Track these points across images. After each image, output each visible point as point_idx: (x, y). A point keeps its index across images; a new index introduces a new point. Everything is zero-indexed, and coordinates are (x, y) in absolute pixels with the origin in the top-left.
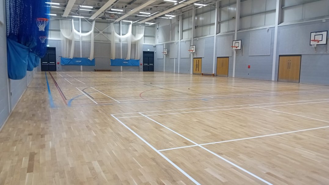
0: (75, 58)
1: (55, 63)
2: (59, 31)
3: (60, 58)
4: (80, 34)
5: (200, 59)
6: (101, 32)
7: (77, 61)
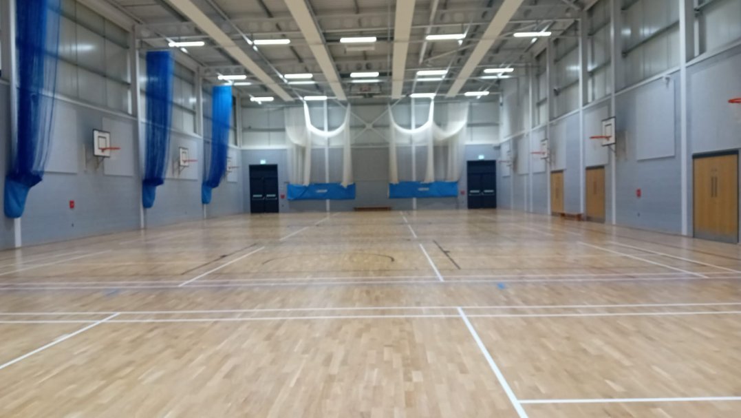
0: (315, 186)
1: (277, 196)
2: (283, 130)
3: (286, 185)
4: (326, 134)
5: (559, 175)
6: (369, 126)
7: (319, 191)
